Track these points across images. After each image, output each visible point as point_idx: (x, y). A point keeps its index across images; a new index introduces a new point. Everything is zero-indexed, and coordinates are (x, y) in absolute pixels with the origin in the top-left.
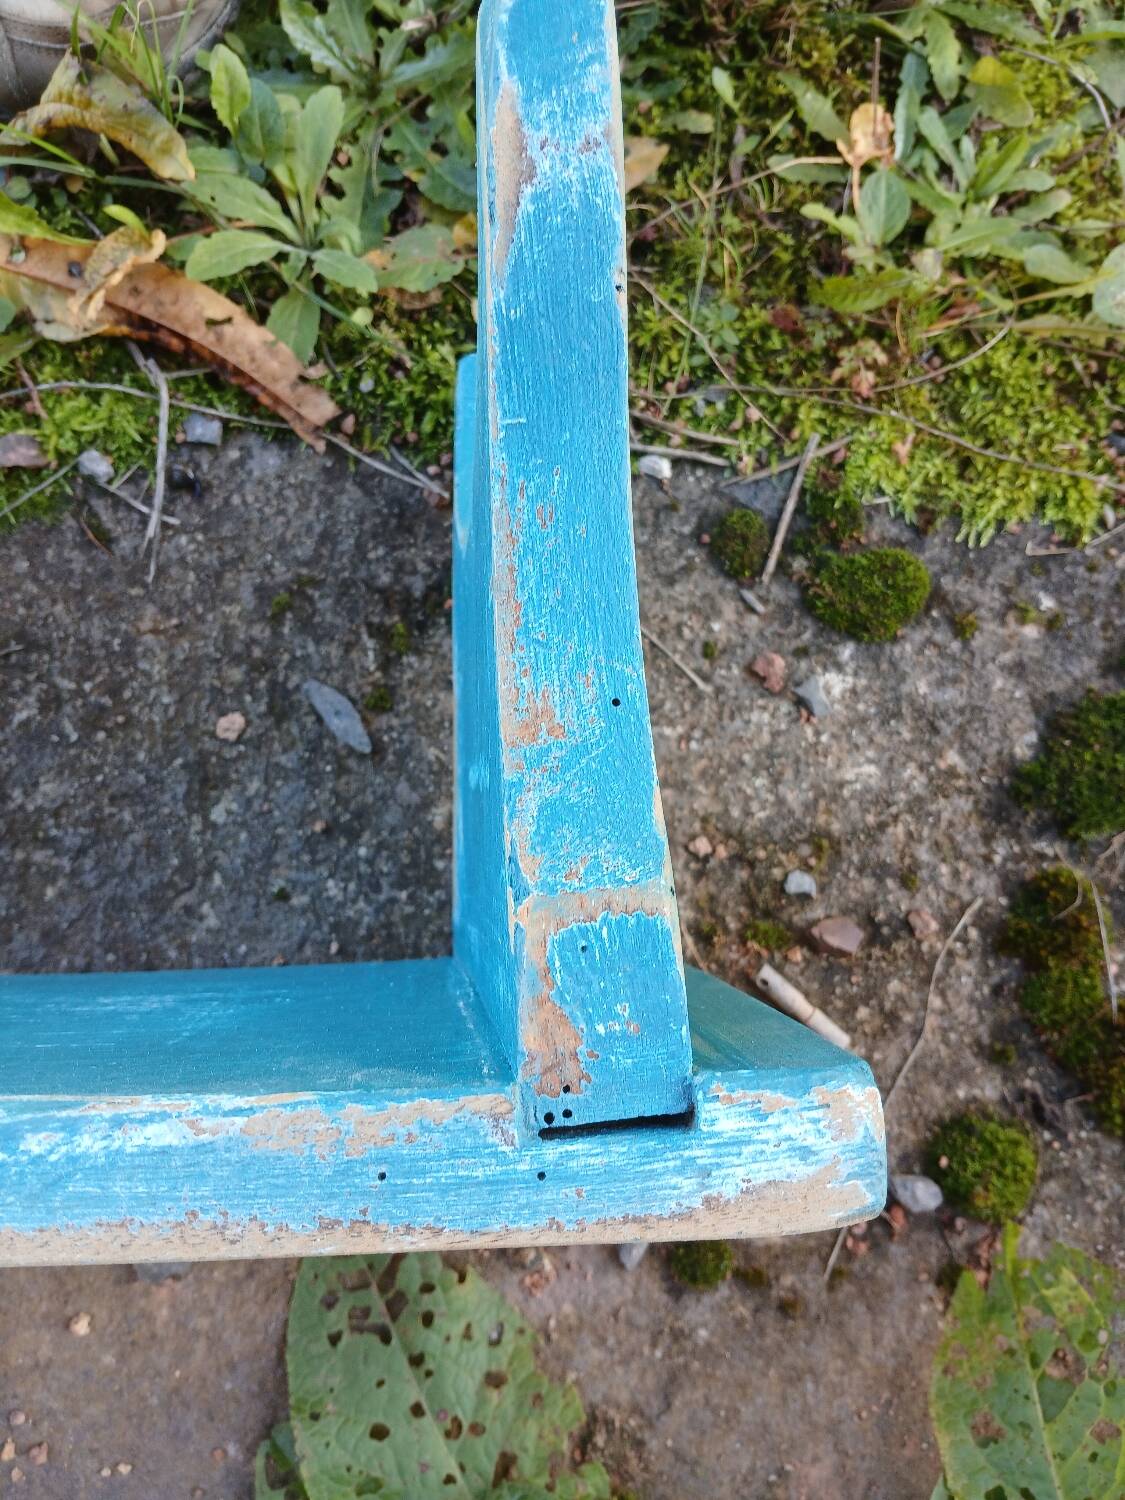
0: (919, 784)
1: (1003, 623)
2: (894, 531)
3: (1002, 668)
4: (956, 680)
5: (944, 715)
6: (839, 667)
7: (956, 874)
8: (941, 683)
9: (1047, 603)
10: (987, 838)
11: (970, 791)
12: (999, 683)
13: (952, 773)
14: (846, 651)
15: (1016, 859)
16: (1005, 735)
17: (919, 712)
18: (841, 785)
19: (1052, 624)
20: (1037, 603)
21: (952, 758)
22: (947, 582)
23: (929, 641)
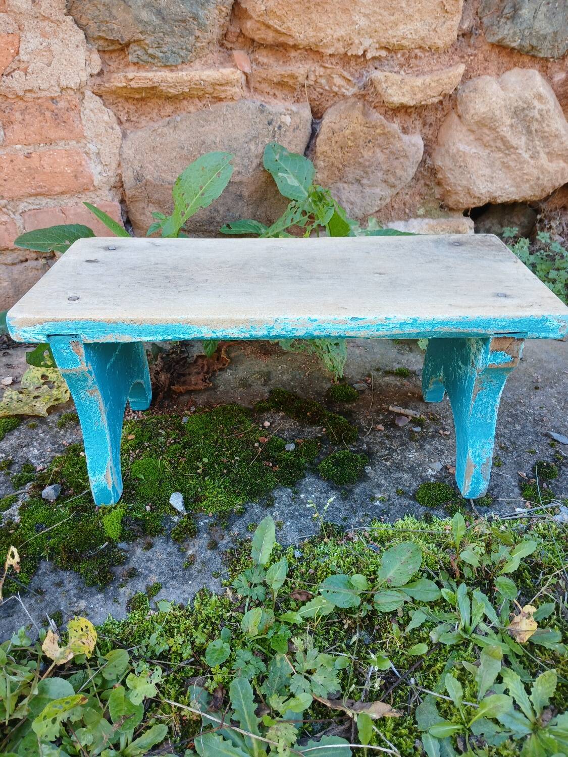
0: (395, 455)
1: (389, 496)
2: (436, 512)
3: (384, 485)
4: (396, 479)
5: (396, 471)
6: (432, 476)
7: (375, 440)
8: (400, 478)
9: (377, 503)
10: (369, 448)
11: (379, 457)
12: (383, 482)
13: (387, 460)
14: (432, 480)
15: (360, 446)
16: (375, 470)
17: (403, 470)
18: (416, 452)
19: (373, 499)
20: (380, 502)
21: (388, 463)
22: (412, 502)
23: (410, 487)
